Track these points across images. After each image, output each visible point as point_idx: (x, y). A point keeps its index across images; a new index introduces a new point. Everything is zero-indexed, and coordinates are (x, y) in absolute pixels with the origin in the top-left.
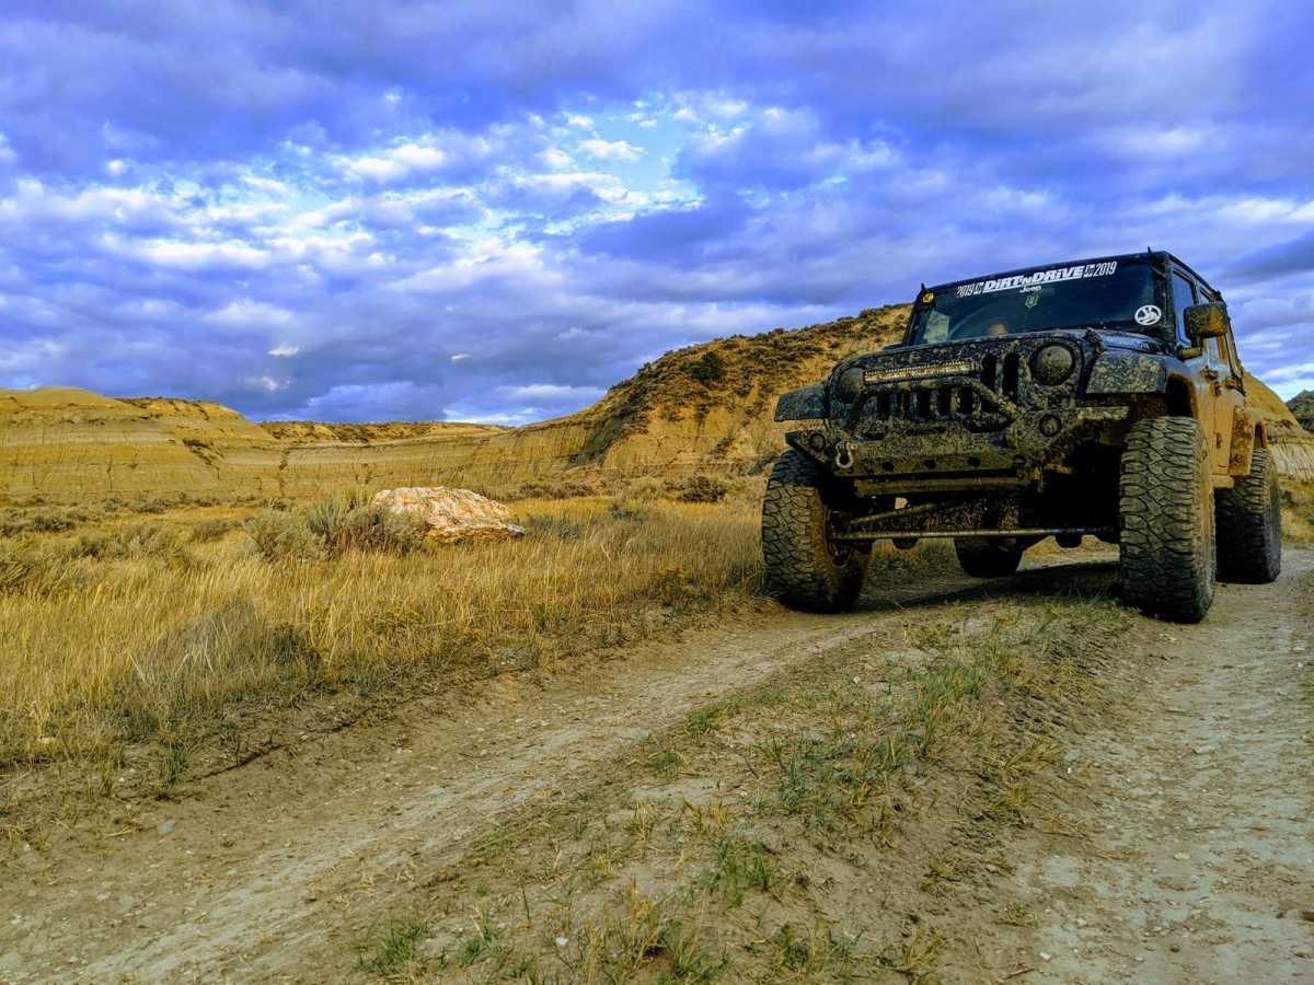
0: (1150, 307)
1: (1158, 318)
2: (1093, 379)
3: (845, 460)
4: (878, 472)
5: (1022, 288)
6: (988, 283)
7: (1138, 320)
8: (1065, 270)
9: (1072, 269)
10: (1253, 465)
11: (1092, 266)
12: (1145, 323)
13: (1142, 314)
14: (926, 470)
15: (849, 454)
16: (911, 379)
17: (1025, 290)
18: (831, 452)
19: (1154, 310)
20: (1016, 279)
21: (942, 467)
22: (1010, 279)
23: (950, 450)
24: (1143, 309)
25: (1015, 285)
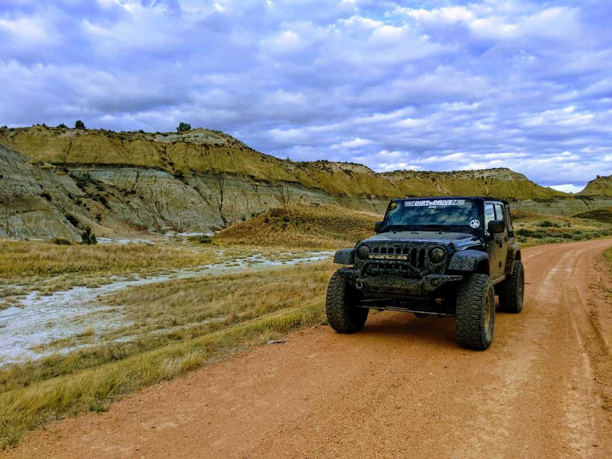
0: (476, 221)
1: (478, 225)
2: (451, 264)
3: (359, 285)
4: (372, 290)
5: (429, 206)
6: (416, 202)
7: (471, 225)
8: (446, 201)
9: (448, 201)
10: (514, 270)
11: (456, 201)
12: (473, 227)
13: (473, 223)
14: (390, 292)
15: (362, 284)
16: (385, 259)
17: (430, 207)
18: (354, 281)
19: (477, 222)
20: (427, 201)
21: (395, 291)
22: (425, 202)
23: (398, 286)
24: (473, 221)
25: (427, 205)
